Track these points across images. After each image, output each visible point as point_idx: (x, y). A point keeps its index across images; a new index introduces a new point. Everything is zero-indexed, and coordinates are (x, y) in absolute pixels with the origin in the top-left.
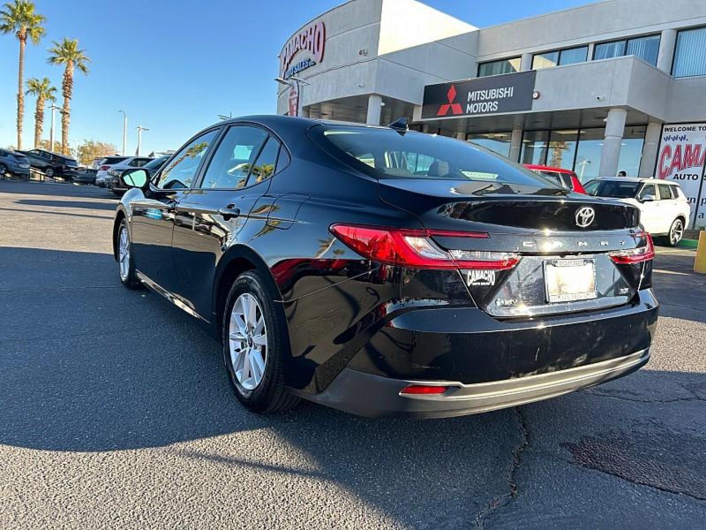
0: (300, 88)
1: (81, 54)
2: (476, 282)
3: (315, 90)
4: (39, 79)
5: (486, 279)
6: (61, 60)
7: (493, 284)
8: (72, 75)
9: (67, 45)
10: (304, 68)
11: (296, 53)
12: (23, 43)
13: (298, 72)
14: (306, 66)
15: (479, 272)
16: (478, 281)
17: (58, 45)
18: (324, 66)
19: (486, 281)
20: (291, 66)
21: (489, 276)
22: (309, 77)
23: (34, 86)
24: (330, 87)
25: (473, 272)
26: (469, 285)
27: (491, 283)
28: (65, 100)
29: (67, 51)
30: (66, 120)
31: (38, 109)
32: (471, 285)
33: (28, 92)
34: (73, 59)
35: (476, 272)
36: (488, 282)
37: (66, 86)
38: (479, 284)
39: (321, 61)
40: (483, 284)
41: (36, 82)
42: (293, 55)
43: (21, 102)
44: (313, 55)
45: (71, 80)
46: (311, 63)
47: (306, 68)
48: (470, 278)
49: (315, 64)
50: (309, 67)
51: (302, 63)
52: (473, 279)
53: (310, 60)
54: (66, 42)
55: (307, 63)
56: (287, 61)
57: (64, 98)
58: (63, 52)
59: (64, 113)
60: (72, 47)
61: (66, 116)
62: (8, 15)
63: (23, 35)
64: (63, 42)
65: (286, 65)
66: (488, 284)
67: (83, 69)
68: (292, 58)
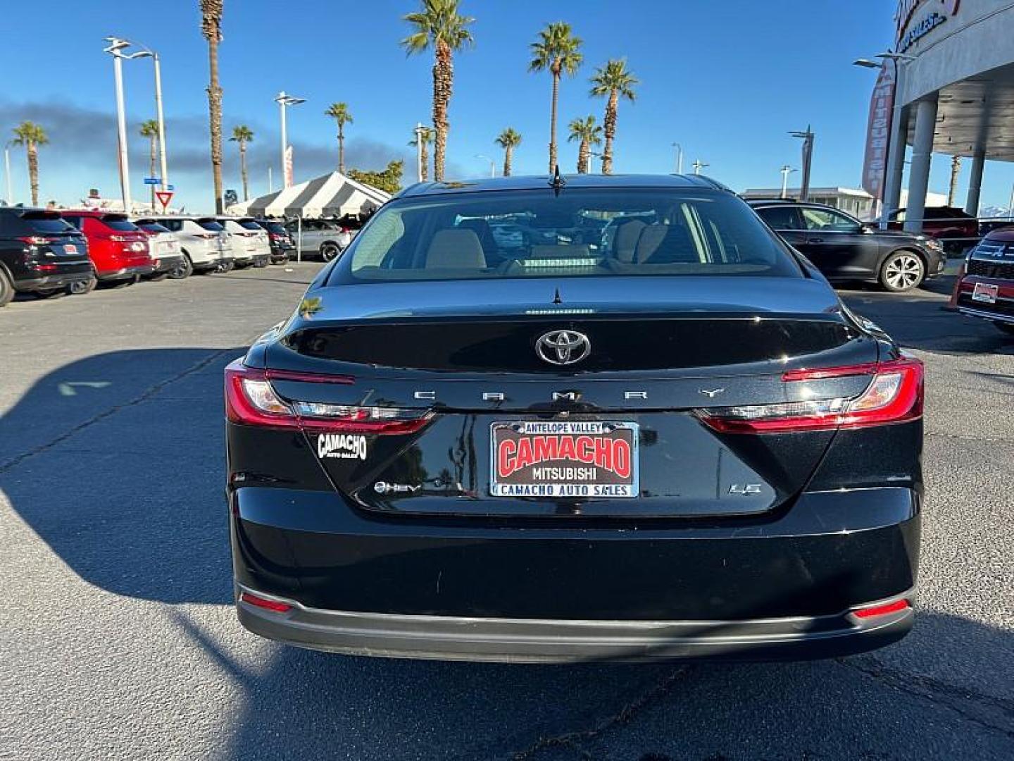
0: (899, 68)
1: (627, 77)
2: (333, 452)
3: (943, 66)
4: (583, 118)
5: (350, 448)
6: (605, 90)
7: (363, 456)
8: (616, 108)
9: (611, 69)
10: (925, 30)
11: (915, 7)
12: (557, 79)
13: (918, 38)
14: (930, 27)
15: (337, 436)
16: (335, 451)
17: (600, 71)
18: (960, 20)
19: (351, 452)
20: (907, 32)
21: (356, 444)
22: (934, 44)
23: (577, 129)
24: (968, 55)
25: (328, 436)
26: (321, 456)
27: (359, 456)
28: (607, 141)
29: (611, 78)
30: (607, 167)
31: (580, 157)
32: (325, 456)
33: (571, 137)
34: (617, 85)
35: (333, 436)
36: (355, 453)
37: (609, 123)
38: (338, 455)
39: (955, 14)
40: (344, 456)
41: (580, 123)
42: (912, 12)
43: (554, 153)
44: (941, 5)
45: (615, 113)
46: (937, 20)
47: (930, 30)
48: (323, 445)
49: (944, 19)
50: (934, 27)
51: (923, 23)
52: (328, 447)
53: (936, 15)
54: (610, 65)
55: (931, 21)
56: (902, 24)
57: (606, 139)
58: (606, 78)
59: (605, 159)
60: (617, 69)
61: (608, 161)
62: (542, 47)
63: (557, 68)
64: (607, 65)
65: (899, 32)
66: (355, 456)
67: (630, 96)
68: (909, 17)
